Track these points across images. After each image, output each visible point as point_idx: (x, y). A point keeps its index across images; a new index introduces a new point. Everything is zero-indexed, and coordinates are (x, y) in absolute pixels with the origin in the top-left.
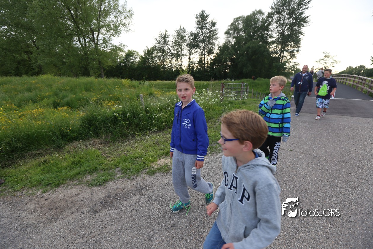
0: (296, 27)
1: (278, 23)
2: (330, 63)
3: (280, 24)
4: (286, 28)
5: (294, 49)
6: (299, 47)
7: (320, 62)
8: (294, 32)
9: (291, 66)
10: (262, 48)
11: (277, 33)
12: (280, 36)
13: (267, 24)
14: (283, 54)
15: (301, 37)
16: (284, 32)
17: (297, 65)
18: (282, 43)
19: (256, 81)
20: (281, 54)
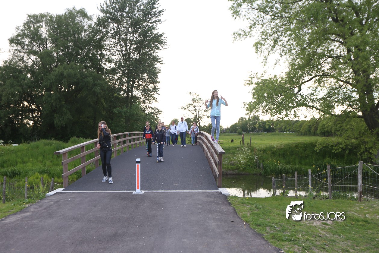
1: (117, 37)
2: (203, 111)
3: (121, 40)
6: (156, 82)
7: (189, 108)
10: (90, 79)
12: (123, 60)
13: (99, 37)
15: (157, 65)
16: (129, 54)
17: (157, 114)
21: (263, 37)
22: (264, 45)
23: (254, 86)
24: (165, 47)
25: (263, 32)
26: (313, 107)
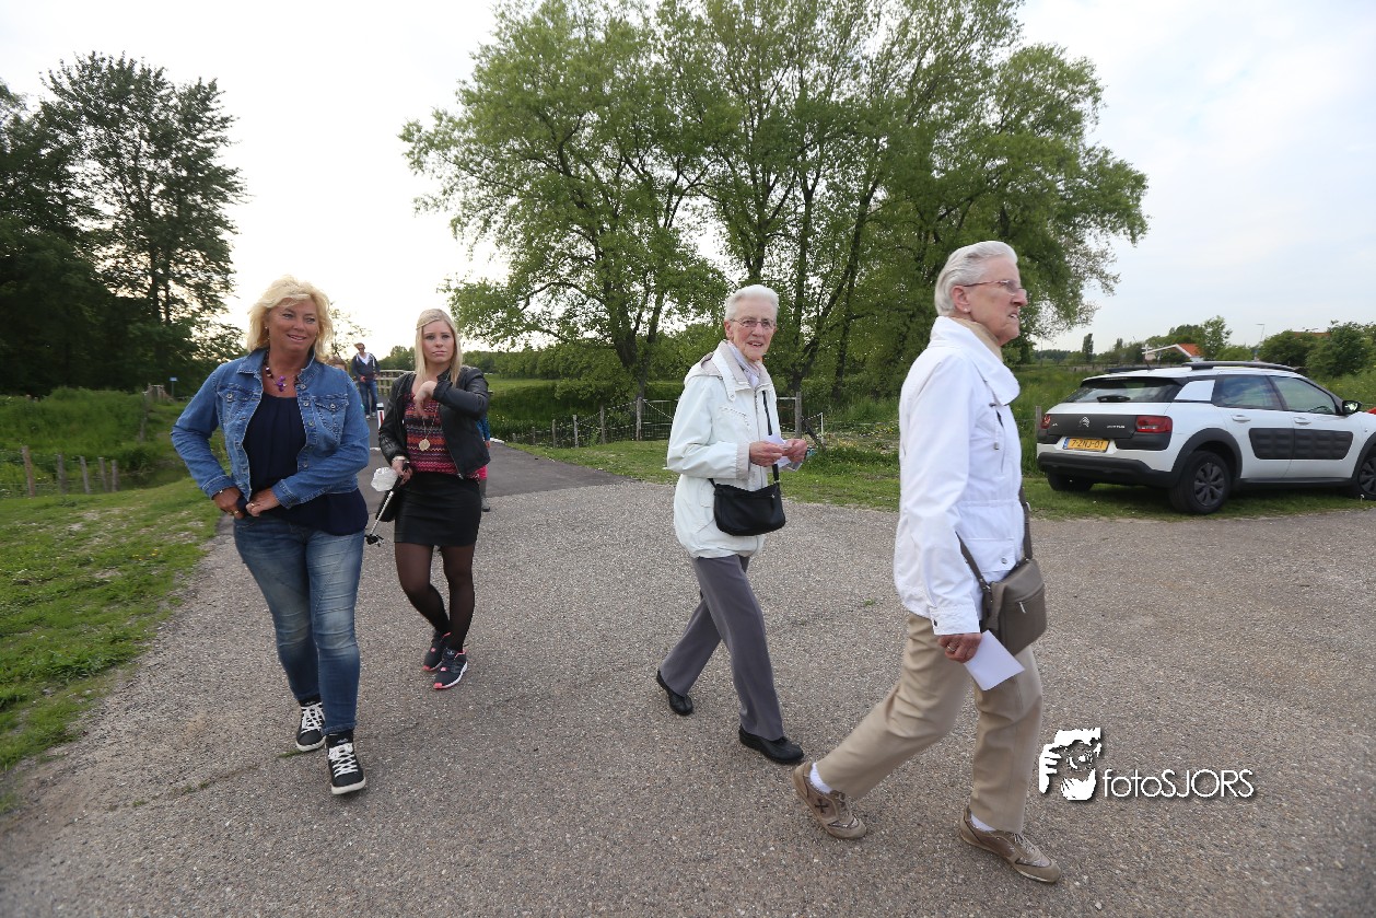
0: (198, 198)
1: (111, 161)
3: (122, 169)
4: (156, 191)
5: (209, 277)
9: (212, 339)
10: (48, 254)
11: (118, 204)
12: (133, 216)
13: (48, 150)
14: (167, 289)
16: (149, 203)
18: (150, 248)
19: (50, 402)
20: (154, 289)
21: (466, 211)
22: (466, 225)
23: (453, 293)
24: (244, 198)
25: (464, 204)
26: (549, 332)
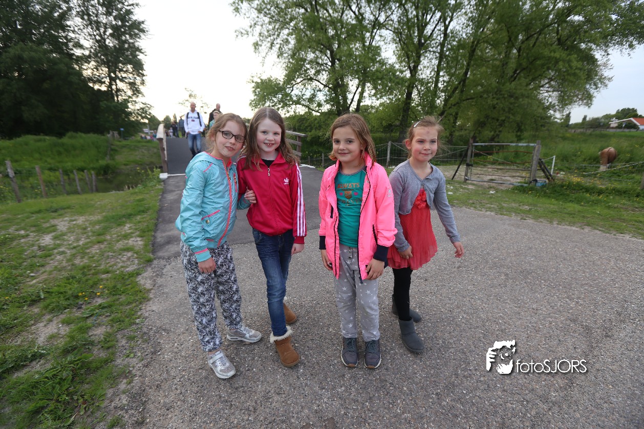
0: (127, 37)
1: (86, 17)
3: (91, 22)
4: (107, 34)
5: (135, 78)
6: (143, 75)
8: (126, 46)
9: (138, 110)
10: (62, 66)
11: (91, 41)
12: (99, 46)
14: (116, 85)
15: (141, 57)
16: (105, 40)
17: (149, 109)
18: (106, 63)
19: (65, 140)
20: (111, 84)
21: (261, 38)
22: (261, 45)
23: (254, 84)
25: (260, 33)
26: (303, 105)
